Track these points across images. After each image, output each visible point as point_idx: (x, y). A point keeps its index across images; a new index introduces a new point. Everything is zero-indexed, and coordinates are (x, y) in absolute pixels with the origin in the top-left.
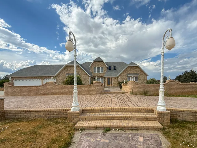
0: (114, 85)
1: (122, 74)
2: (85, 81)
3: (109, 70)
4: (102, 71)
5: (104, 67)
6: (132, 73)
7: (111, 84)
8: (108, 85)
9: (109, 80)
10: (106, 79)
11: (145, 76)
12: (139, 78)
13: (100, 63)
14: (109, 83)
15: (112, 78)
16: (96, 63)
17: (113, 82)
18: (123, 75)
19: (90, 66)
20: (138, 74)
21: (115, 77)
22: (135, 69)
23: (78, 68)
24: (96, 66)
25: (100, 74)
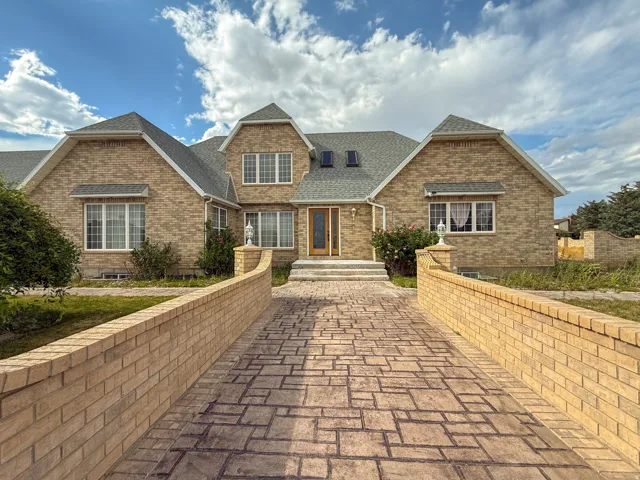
0: (346, 249)
1: (399, 186)
2: (179, 227)
3: (322, 166)
4: (285, 176)
5: (295, 153)
6: (460, 178)
7: (335, 245)
8: (317, 251)
9: (324, 221)
10: (305, 217)
11: (539, 193)
12: (505, 212)
13: (275, 133)
14: (319, 242)
15: (335, 212)
16: (254, 131)
17: (347, 232)
18: (406, 194)
19: (221, 149)
20: (497, 184)
21: (354, 205)
22: (477, 157)
23: (140, 152)
24: (255, 149)
25: (274, 189)
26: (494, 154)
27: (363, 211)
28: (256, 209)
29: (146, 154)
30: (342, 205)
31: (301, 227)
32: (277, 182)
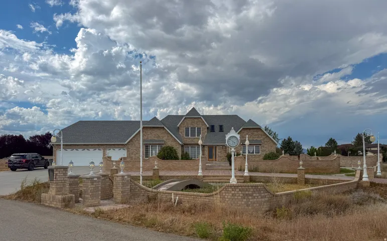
0: (219, 159)
3: (211, 132)
4: (199, 135)
5: (202, 127)
6: (251, 139)
7: (216, 158)
8: (210, 159)
9: (212, 150)
10: (207, 148)
12: (263, 149)
13: (196, 120)
14: (210, 156)
15: (216, 147)
16: (189, 119)
17: (219, 153)
19: (178, 126)
20: (260, 141)
21: (221, 146)
22: (256, 133)
23: (162, 131)
24: (189, 125)
25: (195, 139)
26: (260, 133)
27: (224, 147)
28: (189, 146)
29: (164, 131)
30: (218, 145)
31: (205, 152)
32: (196, 137)
